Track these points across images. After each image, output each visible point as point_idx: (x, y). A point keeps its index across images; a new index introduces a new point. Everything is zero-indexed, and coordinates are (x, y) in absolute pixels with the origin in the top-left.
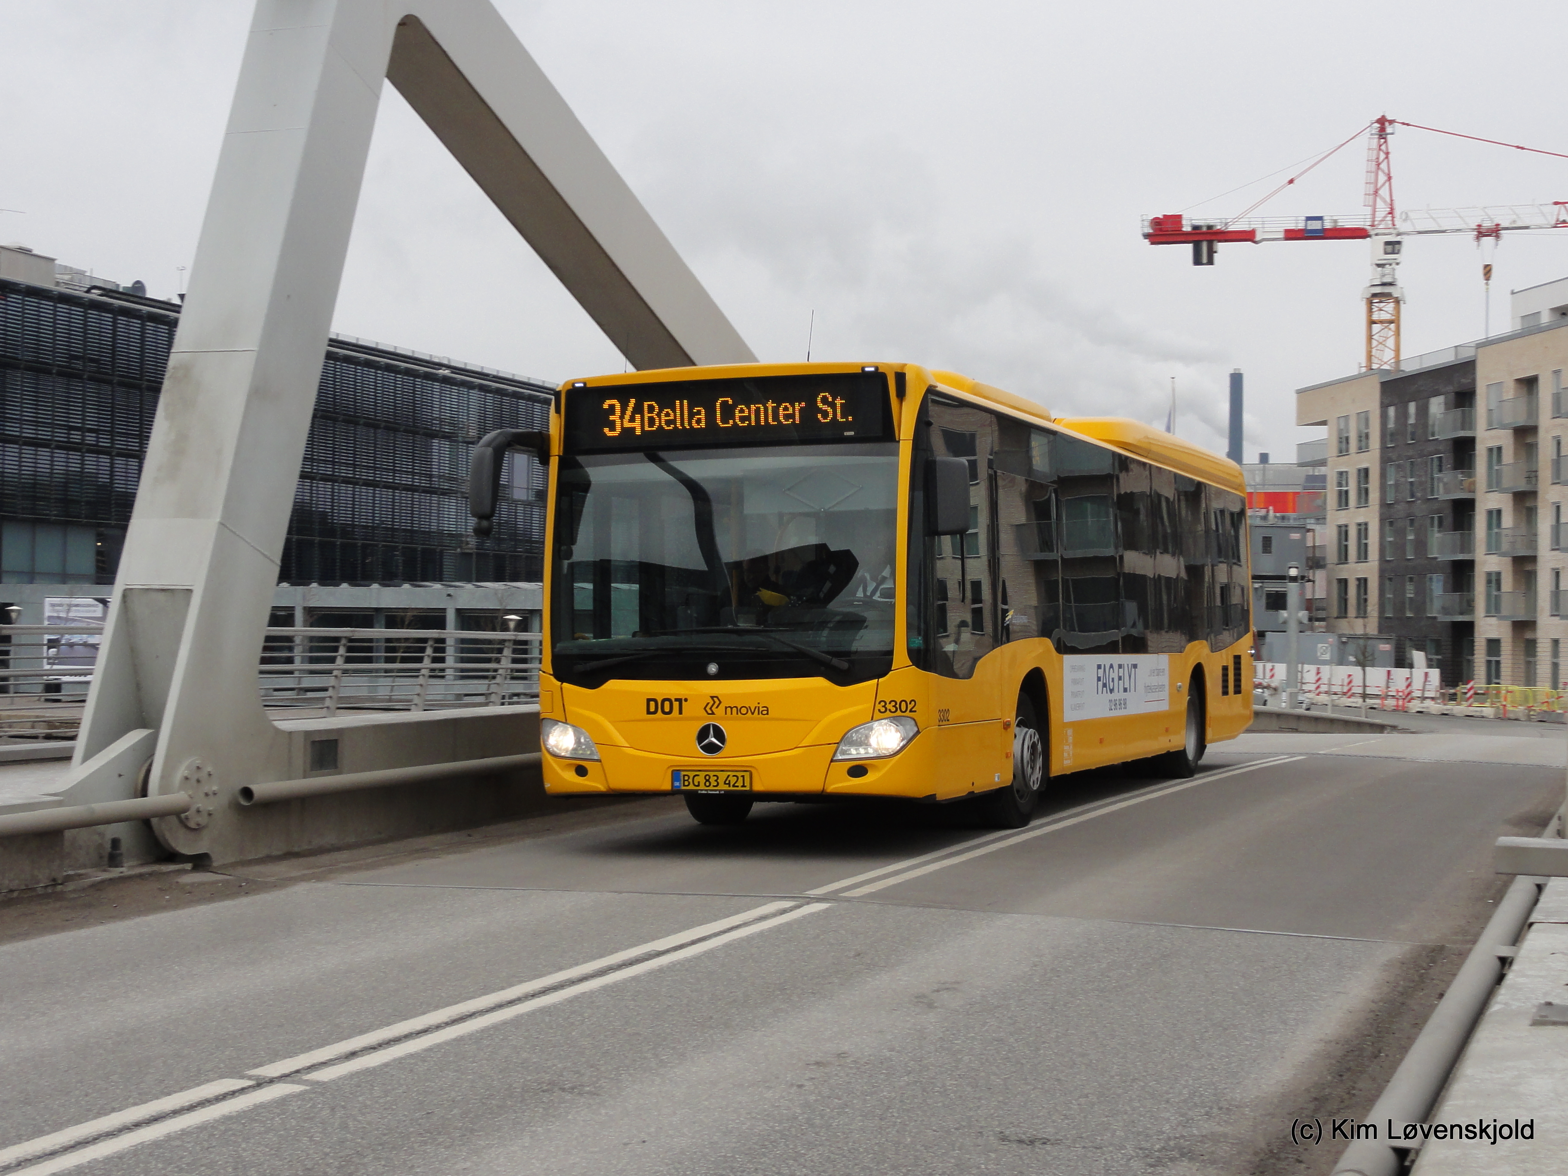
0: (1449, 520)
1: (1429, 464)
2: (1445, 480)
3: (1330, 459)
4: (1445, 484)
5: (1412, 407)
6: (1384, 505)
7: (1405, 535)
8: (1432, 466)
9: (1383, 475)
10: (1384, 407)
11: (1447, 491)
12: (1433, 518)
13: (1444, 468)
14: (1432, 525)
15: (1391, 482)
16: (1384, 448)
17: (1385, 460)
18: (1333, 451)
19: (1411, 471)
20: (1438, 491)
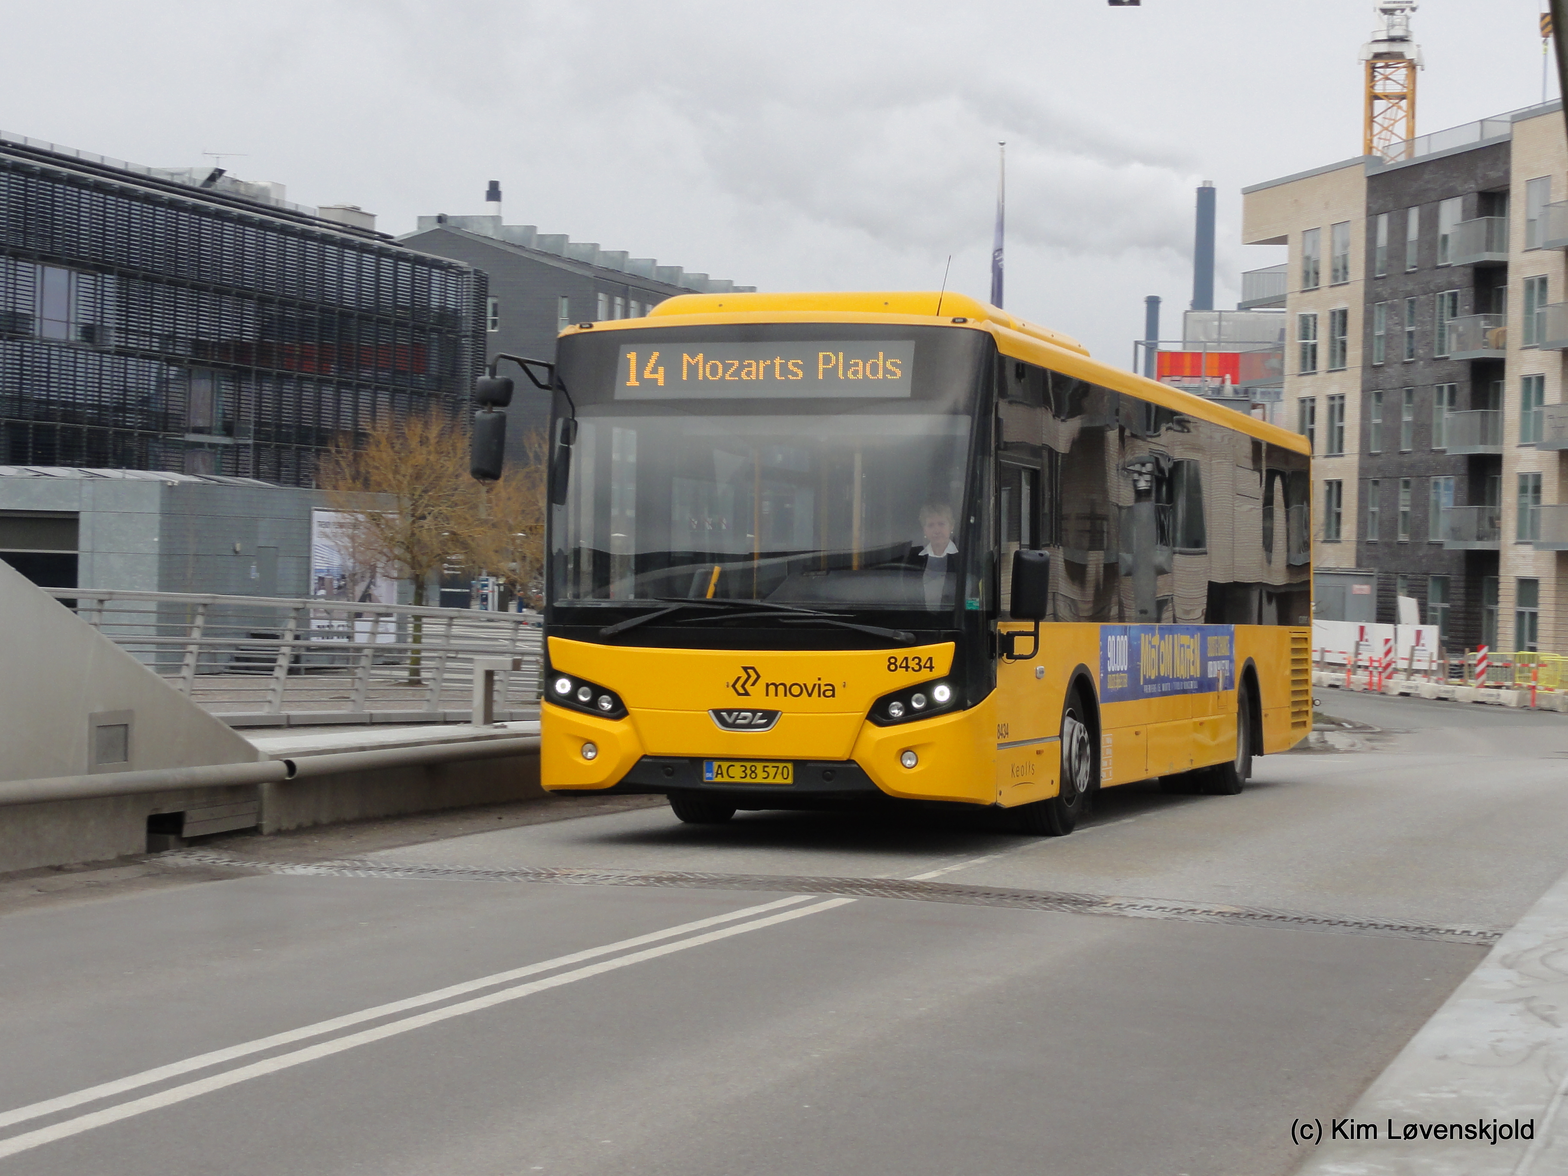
0: (1465, 392)
1: (1438, 303)
2: (1461, 329)
3: (1289, 296)
4: (1460, 336)
5: (1414, 215)
6: (1370, 368)
7: (1399, 414)
8: (1442, 305)
9: (1369, 322)
10: (1372, 215)
11: (1462, 345)
12: (1441, 389)
13: (1458, 310)
14: (1440, 402)
15: (1382, 332)
16: (1371, 279)
17: (1372, 299)
18: (1295, 282)
19: (1412, 313)
20: (1449, 347)
